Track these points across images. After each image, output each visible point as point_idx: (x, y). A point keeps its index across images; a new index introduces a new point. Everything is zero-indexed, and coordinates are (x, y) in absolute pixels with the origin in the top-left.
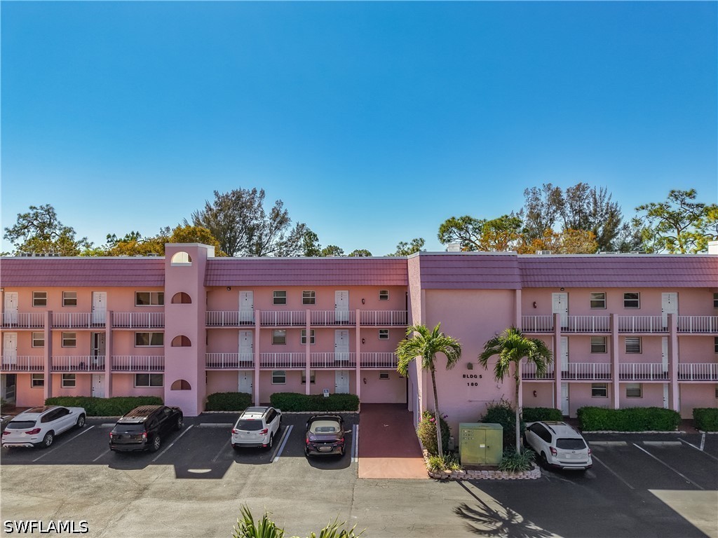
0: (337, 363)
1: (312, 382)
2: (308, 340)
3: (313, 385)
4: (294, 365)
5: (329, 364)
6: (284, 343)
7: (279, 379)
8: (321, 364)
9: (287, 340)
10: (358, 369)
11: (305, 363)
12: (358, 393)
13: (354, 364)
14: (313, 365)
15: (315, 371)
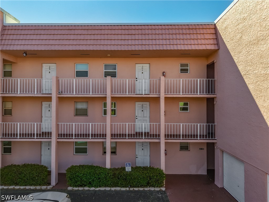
0: (138, 135)
1: (113, 152)
2: (109, 112)
3: (114, 156)
4: (94, 136)
5: (130, 136)
6: (86, 115)
7: (81, 150)
8: (122, 136)
9: (89, 112)
10: (163, 141)
11: (106, 135)
12: (163, 167)
13: (158, 136)
14: (113, 136)
15: (116, 142)
